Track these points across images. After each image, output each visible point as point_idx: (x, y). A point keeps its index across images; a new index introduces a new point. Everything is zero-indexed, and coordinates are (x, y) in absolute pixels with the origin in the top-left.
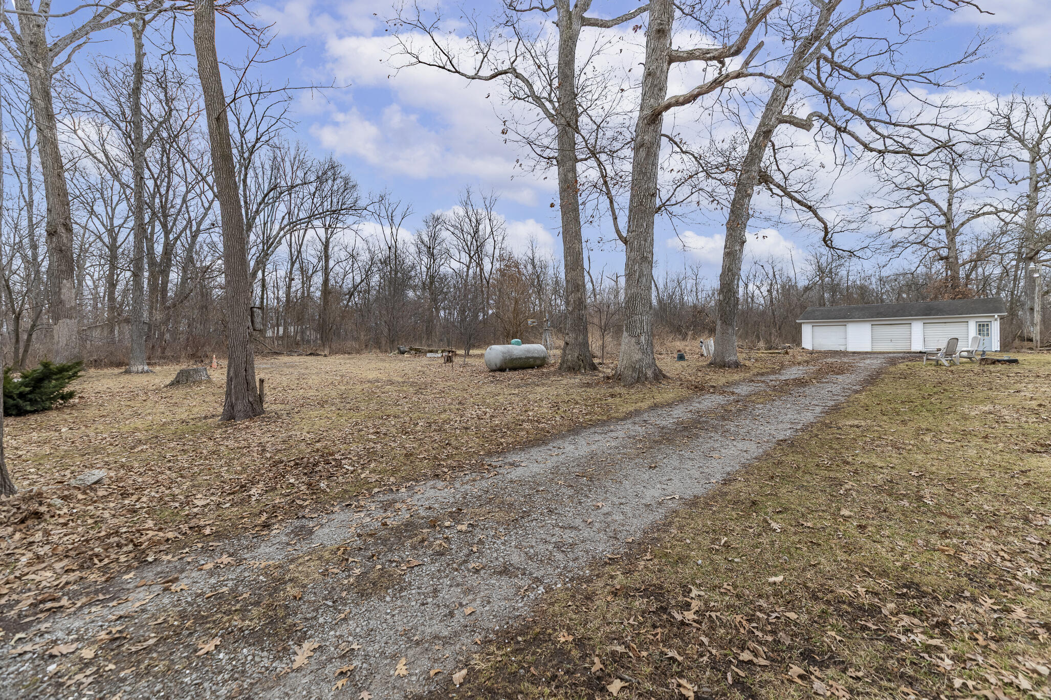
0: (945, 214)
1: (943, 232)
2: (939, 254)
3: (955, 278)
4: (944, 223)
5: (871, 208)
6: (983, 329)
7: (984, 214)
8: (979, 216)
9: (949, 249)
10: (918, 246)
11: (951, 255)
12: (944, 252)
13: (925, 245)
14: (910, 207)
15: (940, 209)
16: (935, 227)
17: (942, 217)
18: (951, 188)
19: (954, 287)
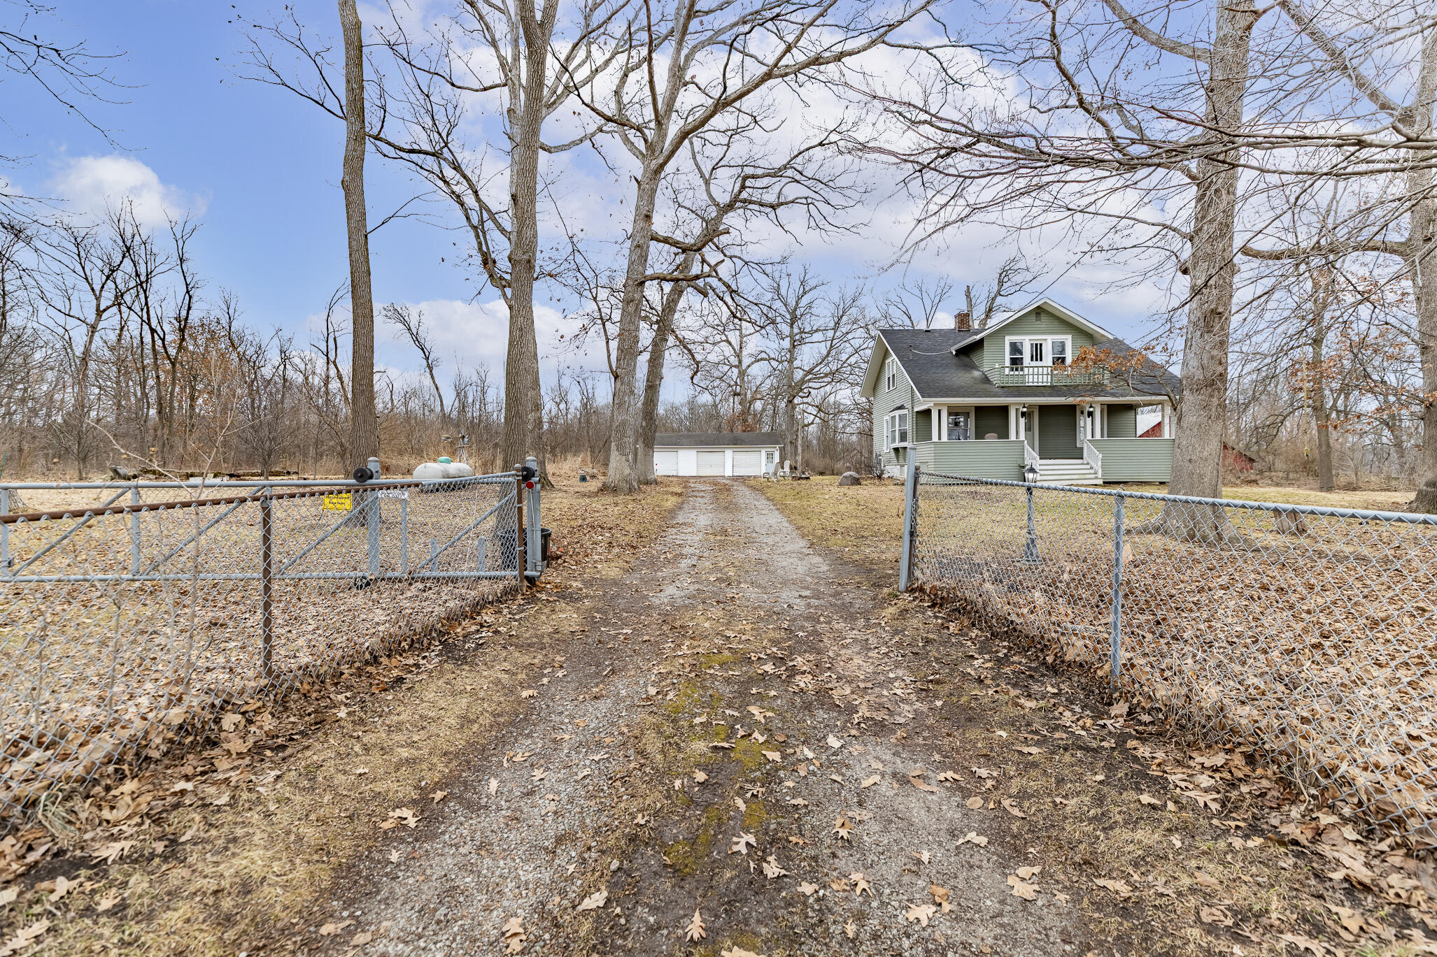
6: (770, 456)
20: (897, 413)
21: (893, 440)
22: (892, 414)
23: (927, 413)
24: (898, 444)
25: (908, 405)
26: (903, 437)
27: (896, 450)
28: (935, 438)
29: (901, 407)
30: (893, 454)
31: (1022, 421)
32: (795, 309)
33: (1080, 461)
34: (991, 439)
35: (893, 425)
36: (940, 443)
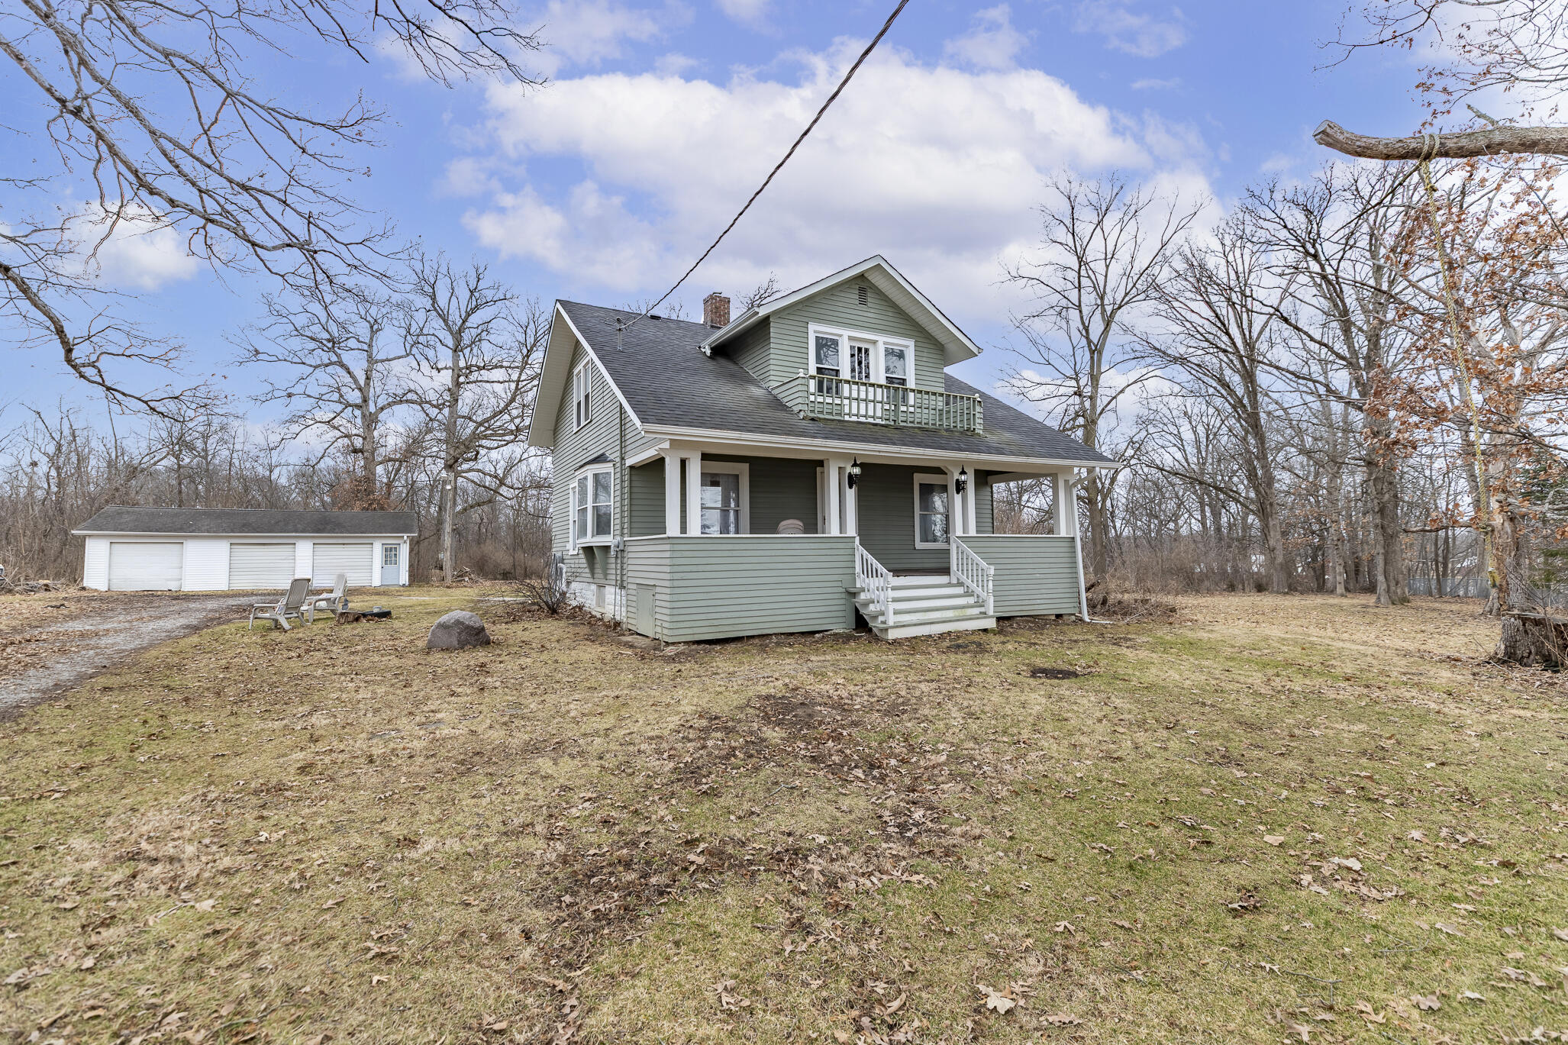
0: (360, 389)
1: (357, 412)
2: (352, 444)
3: (369, 479)
4: (359, 401)
5: (257, 352)
6: (390, 555)
7: (407, 401)
8: (401, 402)
9: (364, 439)
10: (325, 427)
11: (366, 447)
12: (358, 443)
13: (335, 428)
14: (316, 367)
15: (356, 381)
16: (348, 405)
17: (357, 393)
18: (370, 356)
19: (369, 492)
20: (590, 472)
21: (583, 532)
22: (580, 474)
23: (657, 466)
24: (591, 540)
25: (615, 456)
26: (602, 525)
27: (589, 551)
28: (673, 528)
29: (600, 459)
30: (583, 560)
31: (851, 494)
32: (460, 331)
33: (942, 579)
34: (790, 530)
35: (583, 500)
36: (684, 539)
